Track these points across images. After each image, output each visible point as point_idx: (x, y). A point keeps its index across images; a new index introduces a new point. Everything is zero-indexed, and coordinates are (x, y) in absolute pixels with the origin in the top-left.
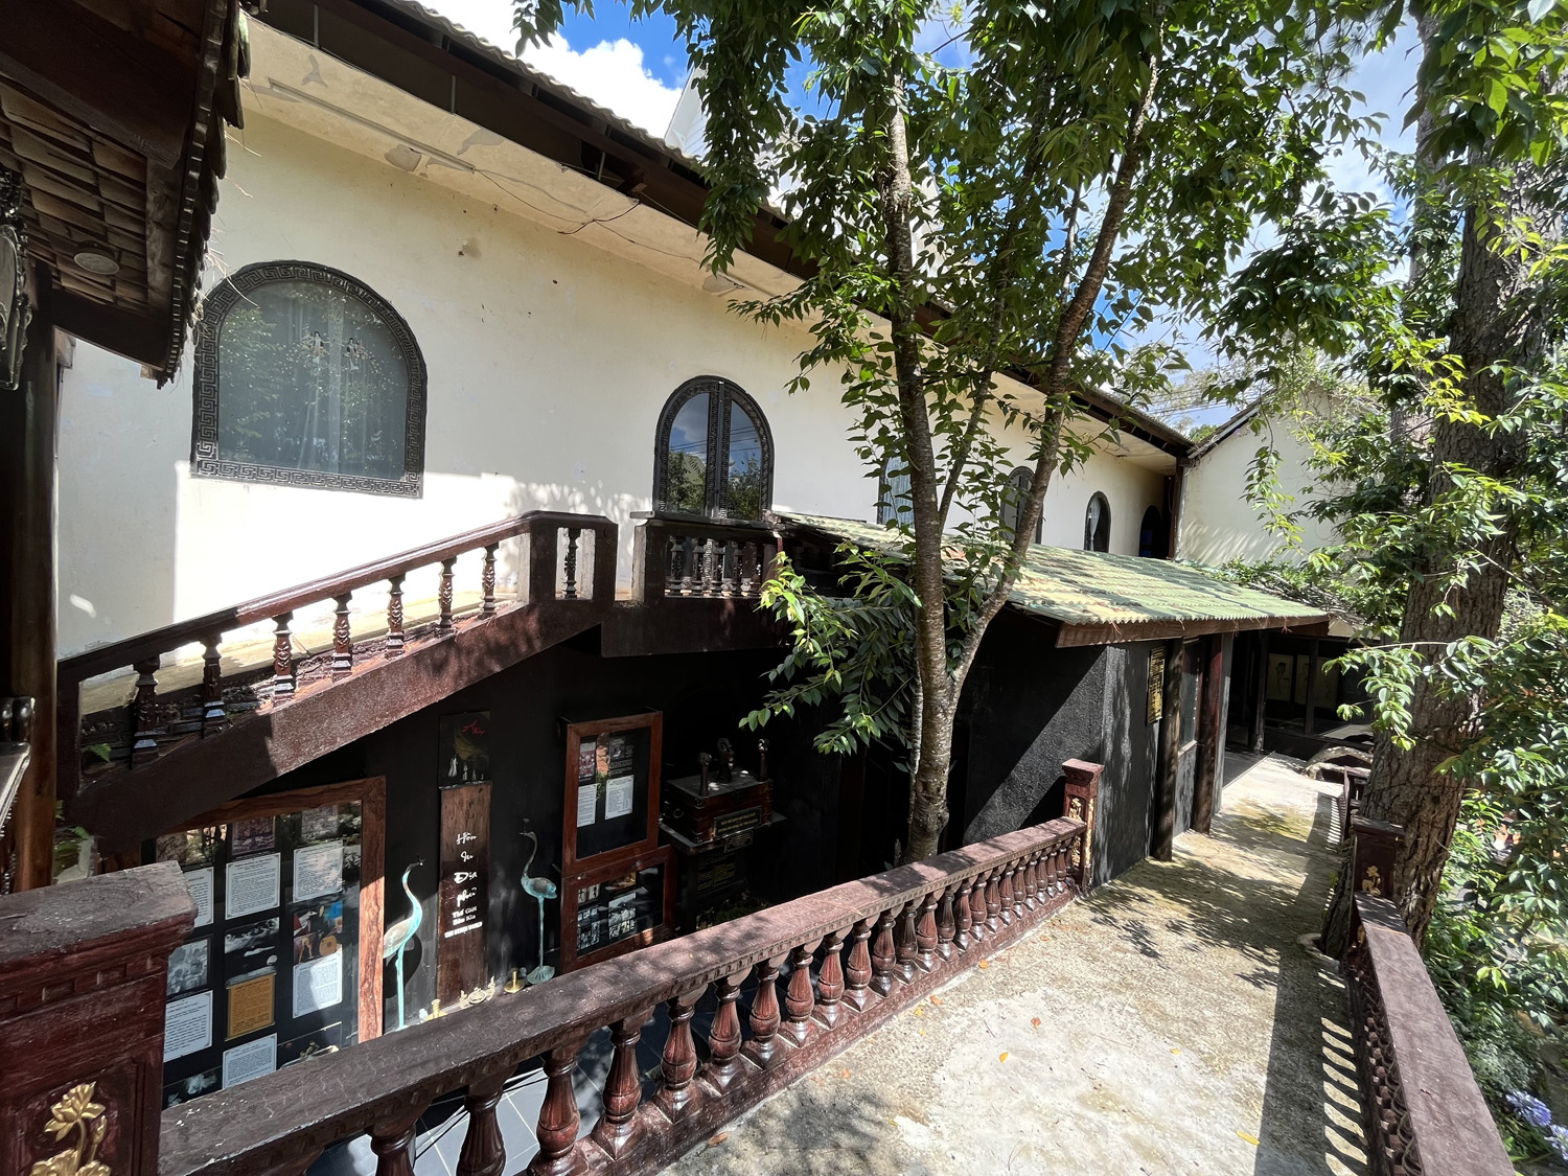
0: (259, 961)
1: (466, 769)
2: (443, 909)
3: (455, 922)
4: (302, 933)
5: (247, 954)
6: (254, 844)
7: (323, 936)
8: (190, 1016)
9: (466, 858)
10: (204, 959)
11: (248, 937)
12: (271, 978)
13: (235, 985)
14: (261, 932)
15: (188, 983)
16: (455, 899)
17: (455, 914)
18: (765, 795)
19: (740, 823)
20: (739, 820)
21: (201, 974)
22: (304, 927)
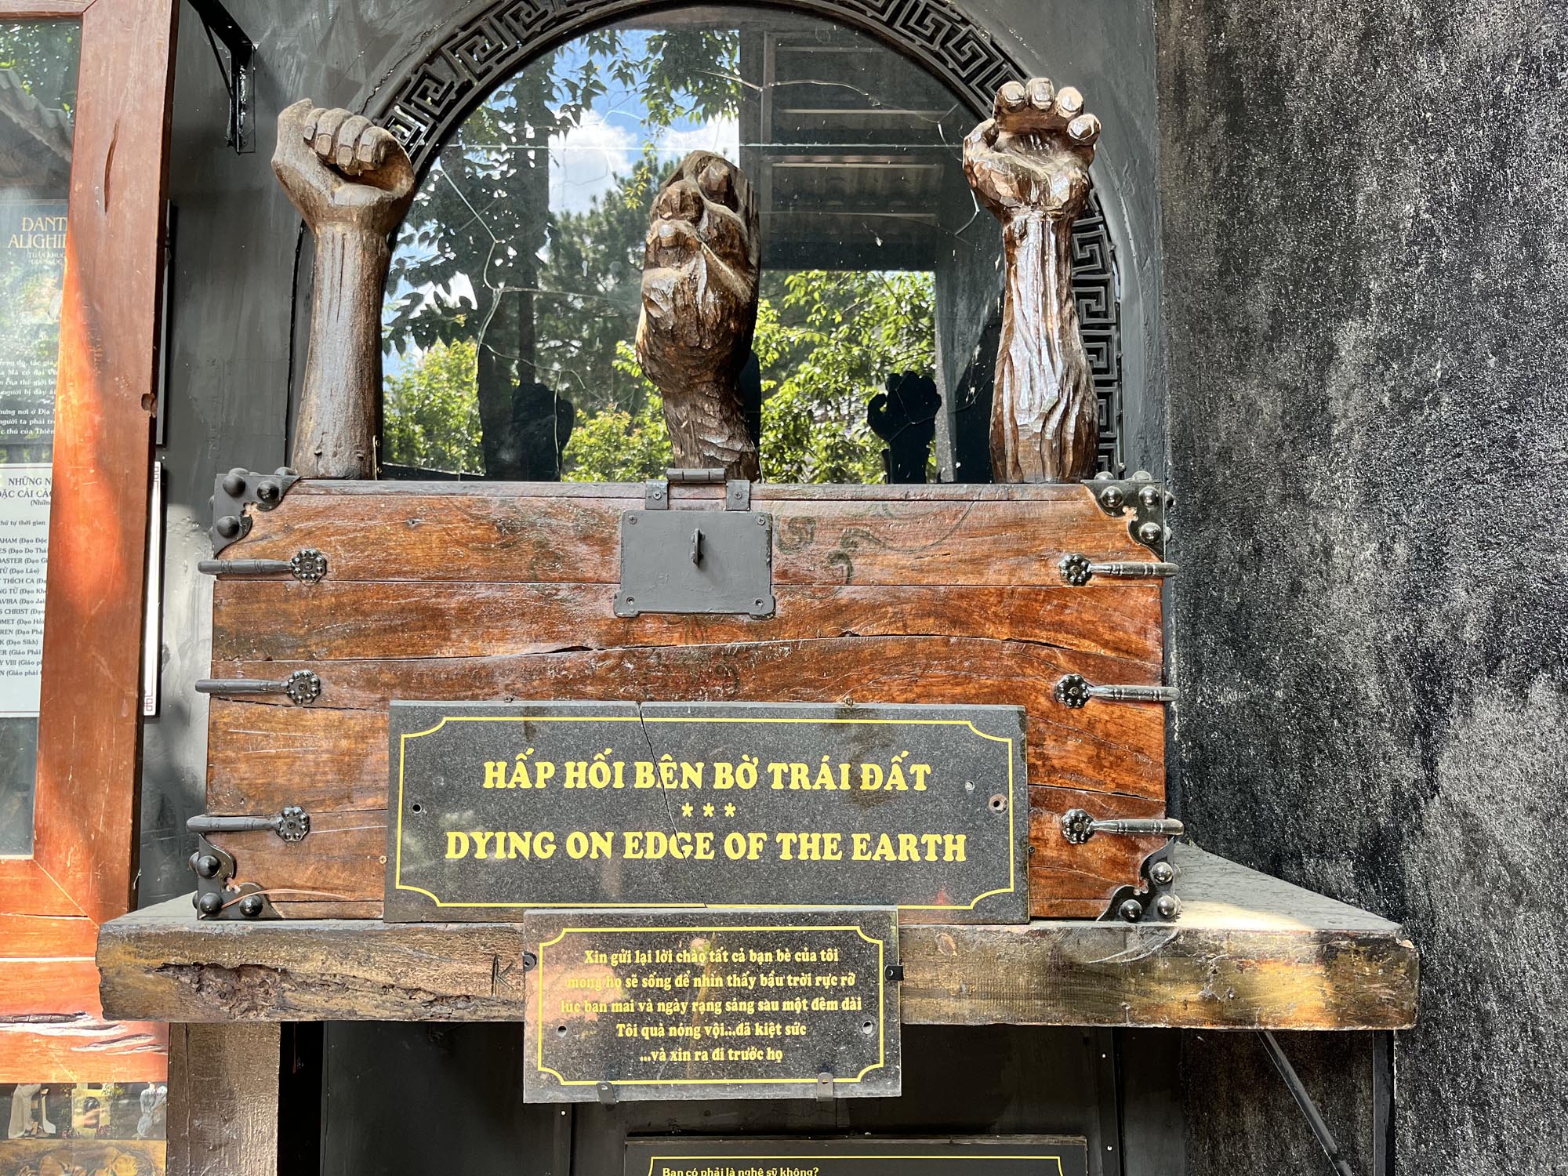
18: (1069, 615)
19: (721, 829)
20: (705, 793)
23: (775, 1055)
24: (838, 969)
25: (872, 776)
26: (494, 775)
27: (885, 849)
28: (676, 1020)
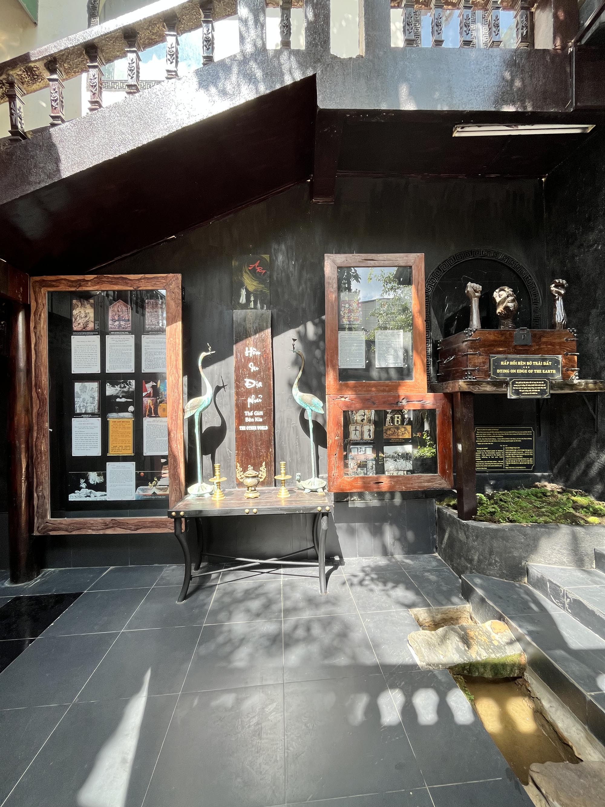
0: (123, 408)
1: (252, 299)
2: (237, 405)
3: (247, 420)
4: (148, 396)
6: (120, 326)
7: (160, 402)
8: (89, 431)
9: (254, 369)
10: (96, 395)
11: (118, 388)
12: (131, 421)
13: (112, 417)
14: (125, 387)
15: (88, 408)
16: (246, 400)
17: (247, 413)
18: (566, 345)
19: (528, 369)
20: (526, 365)
21: (95, 405)
22: (149, 392)
23: (537, 393)
24: (543, 384)
25: (545, 364)
26: (502, 363)
27: (546, 372)
28: (526, 389)
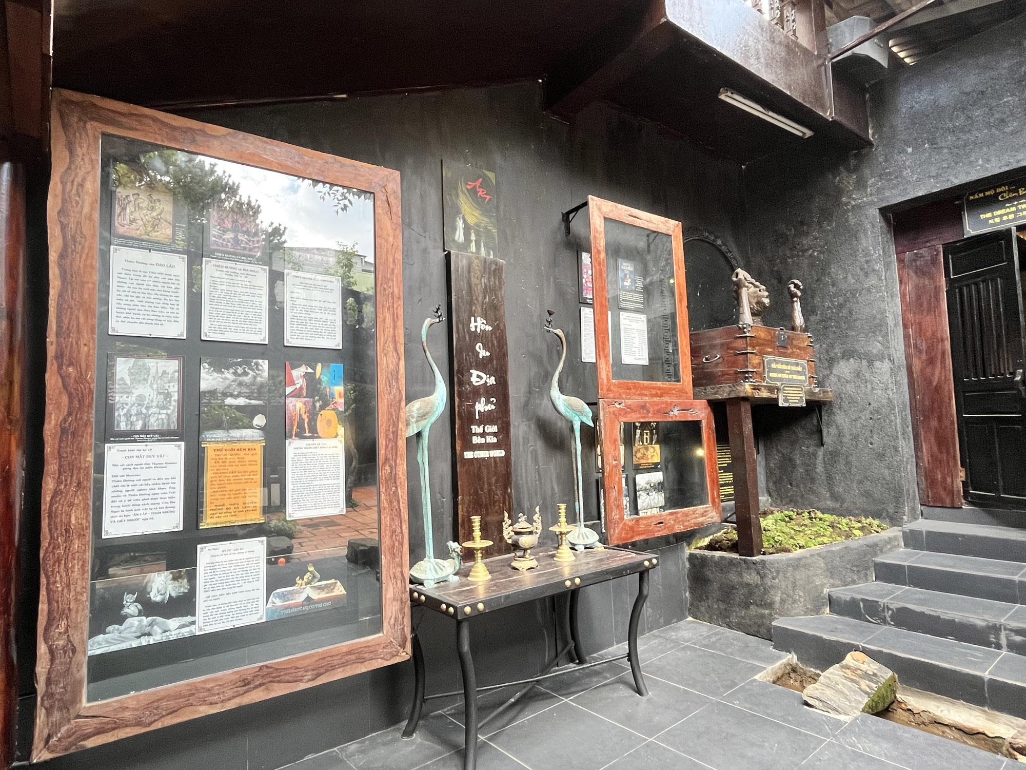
1: (473, 237)
2: (460, 415)
3: (476, 440)
4: (297, 394)
5: (229, 401)
6: (237, 241)
7: (322, 408)
8: (153, 474)
9: (483, 353)
10: (174, 389)
11: (229, 375)
12: (259, 448)
13: (214, 439)
14: (245, 374)
15: (152, 420)
16: (473, 406)
17: (475, 429)
18: (807, 350)
19: (789, 374)
20: (787, 370)
21: (169, 412)
22: (298, 386)
23: (798, 401)
24: (801, 391)
25: (798, 369)
26: (772, 366)
27: (799, 378)
28: (791, 396)
